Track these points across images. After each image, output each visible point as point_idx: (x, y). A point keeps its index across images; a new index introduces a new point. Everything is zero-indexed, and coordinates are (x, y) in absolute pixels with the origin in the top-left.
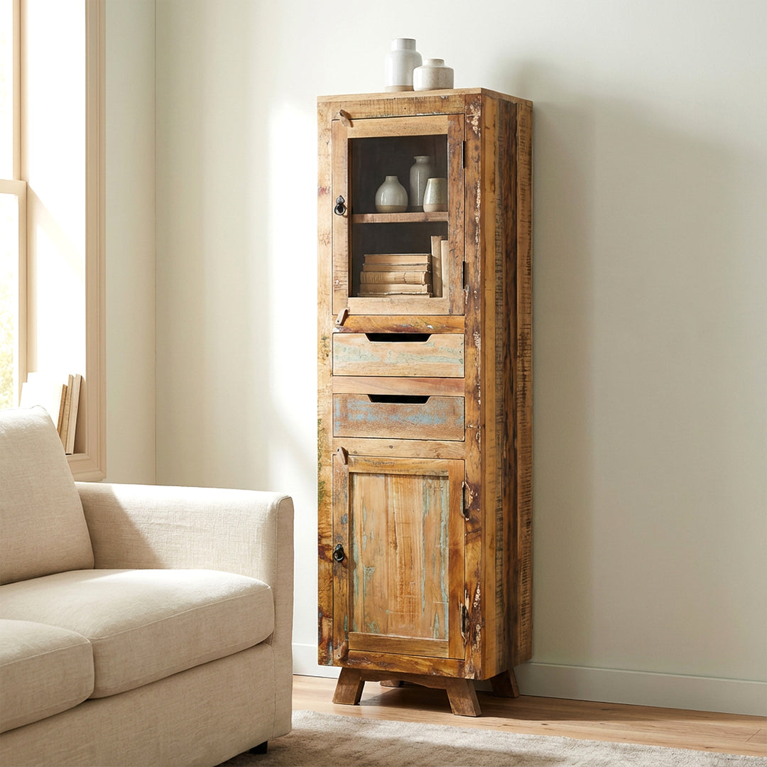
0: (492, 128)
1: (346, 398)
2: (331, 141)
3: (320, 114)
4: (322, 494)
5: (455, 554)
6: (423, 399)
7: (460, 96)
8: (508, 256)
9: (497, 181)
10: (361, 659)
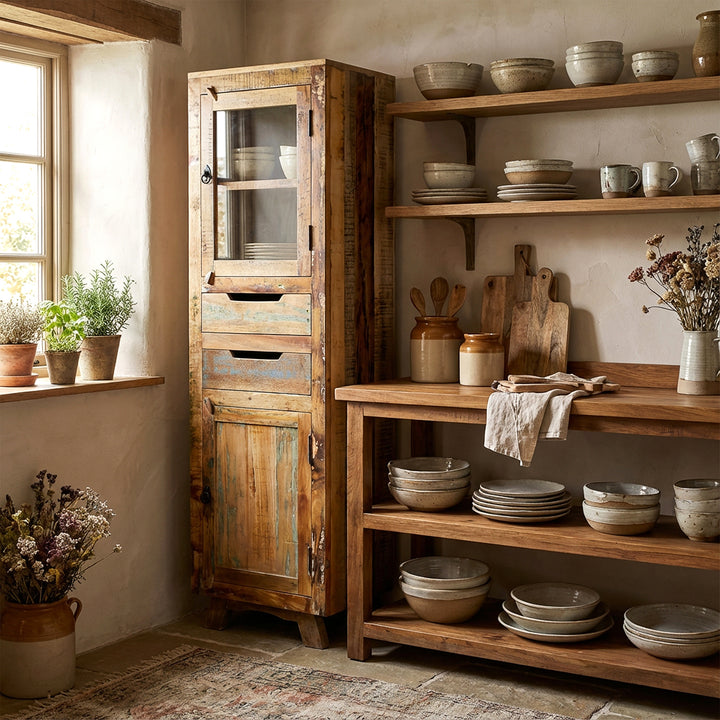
0: (340, 98)
2: (199, 115)
5: (303, 500)
6: (276, 355)
7: (307, 67)
8: (361, 220)
9: (347, 149)
10: (226, 590)
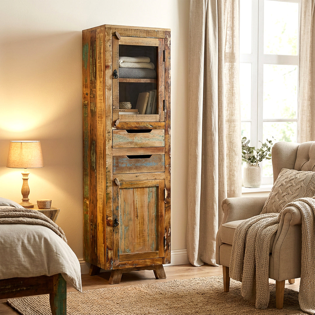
1: (118, 158)
2: (111, 45)
4: (108, 199)
5: (161, 216)
6: (149, 156)
7: (163, 31)
10: (125, 264)
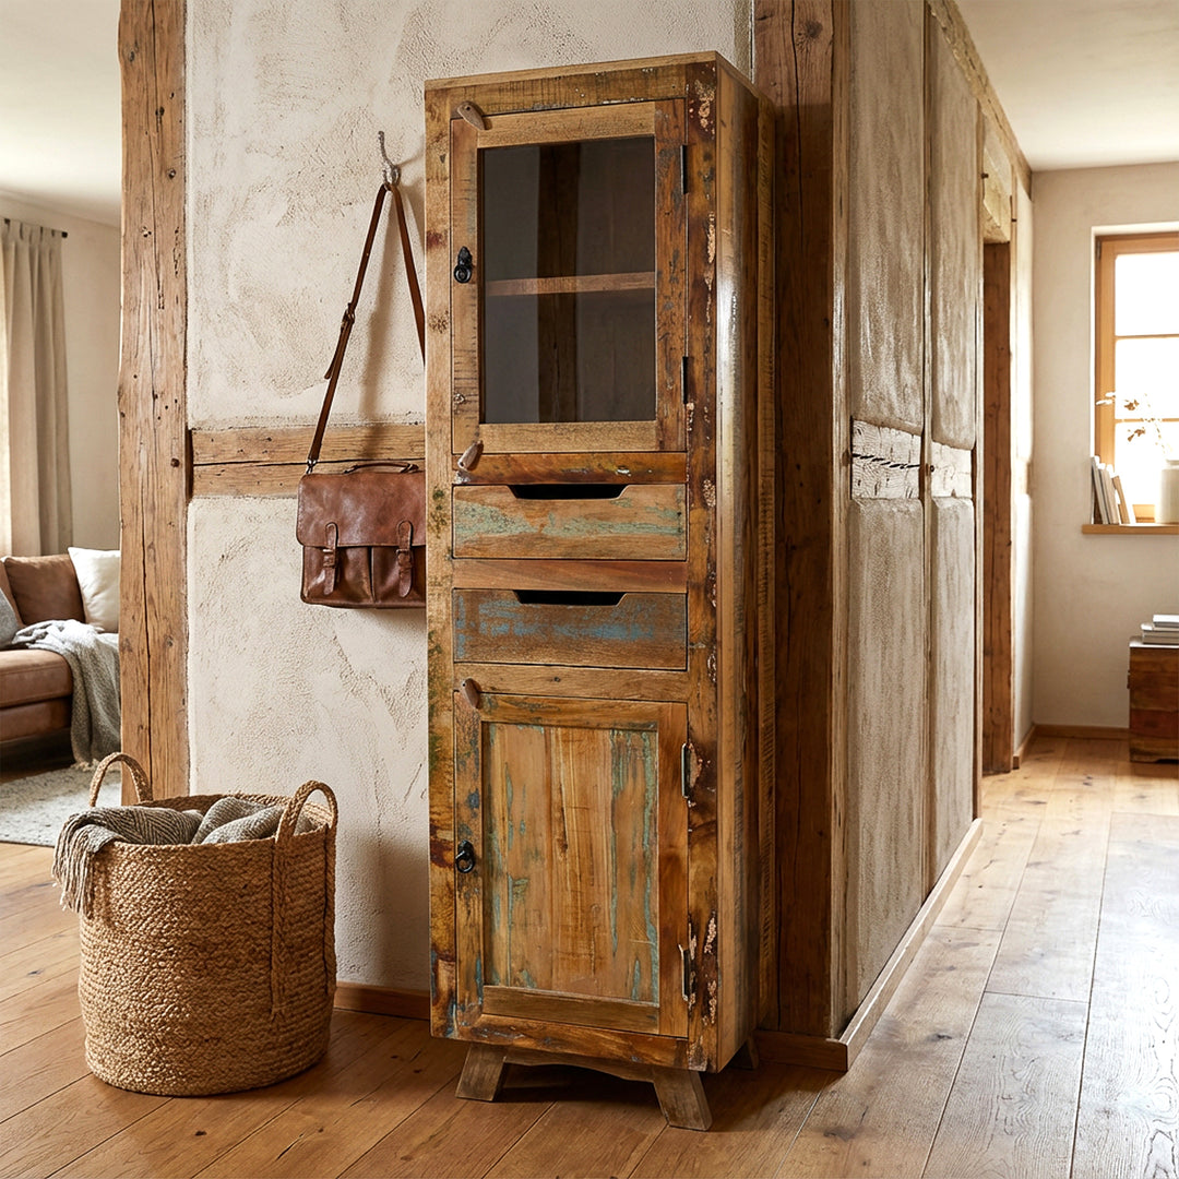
0: (729, 127)
1: (476, 596)
2: (448, 156)
3: (429, 109)
4: (436, 758)
5: (670, 862)
7: (679, 66)
10: (507, 1029)
